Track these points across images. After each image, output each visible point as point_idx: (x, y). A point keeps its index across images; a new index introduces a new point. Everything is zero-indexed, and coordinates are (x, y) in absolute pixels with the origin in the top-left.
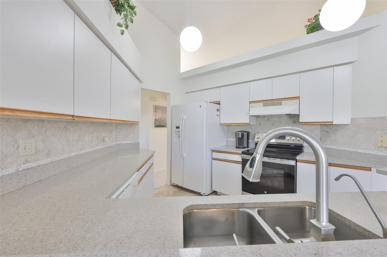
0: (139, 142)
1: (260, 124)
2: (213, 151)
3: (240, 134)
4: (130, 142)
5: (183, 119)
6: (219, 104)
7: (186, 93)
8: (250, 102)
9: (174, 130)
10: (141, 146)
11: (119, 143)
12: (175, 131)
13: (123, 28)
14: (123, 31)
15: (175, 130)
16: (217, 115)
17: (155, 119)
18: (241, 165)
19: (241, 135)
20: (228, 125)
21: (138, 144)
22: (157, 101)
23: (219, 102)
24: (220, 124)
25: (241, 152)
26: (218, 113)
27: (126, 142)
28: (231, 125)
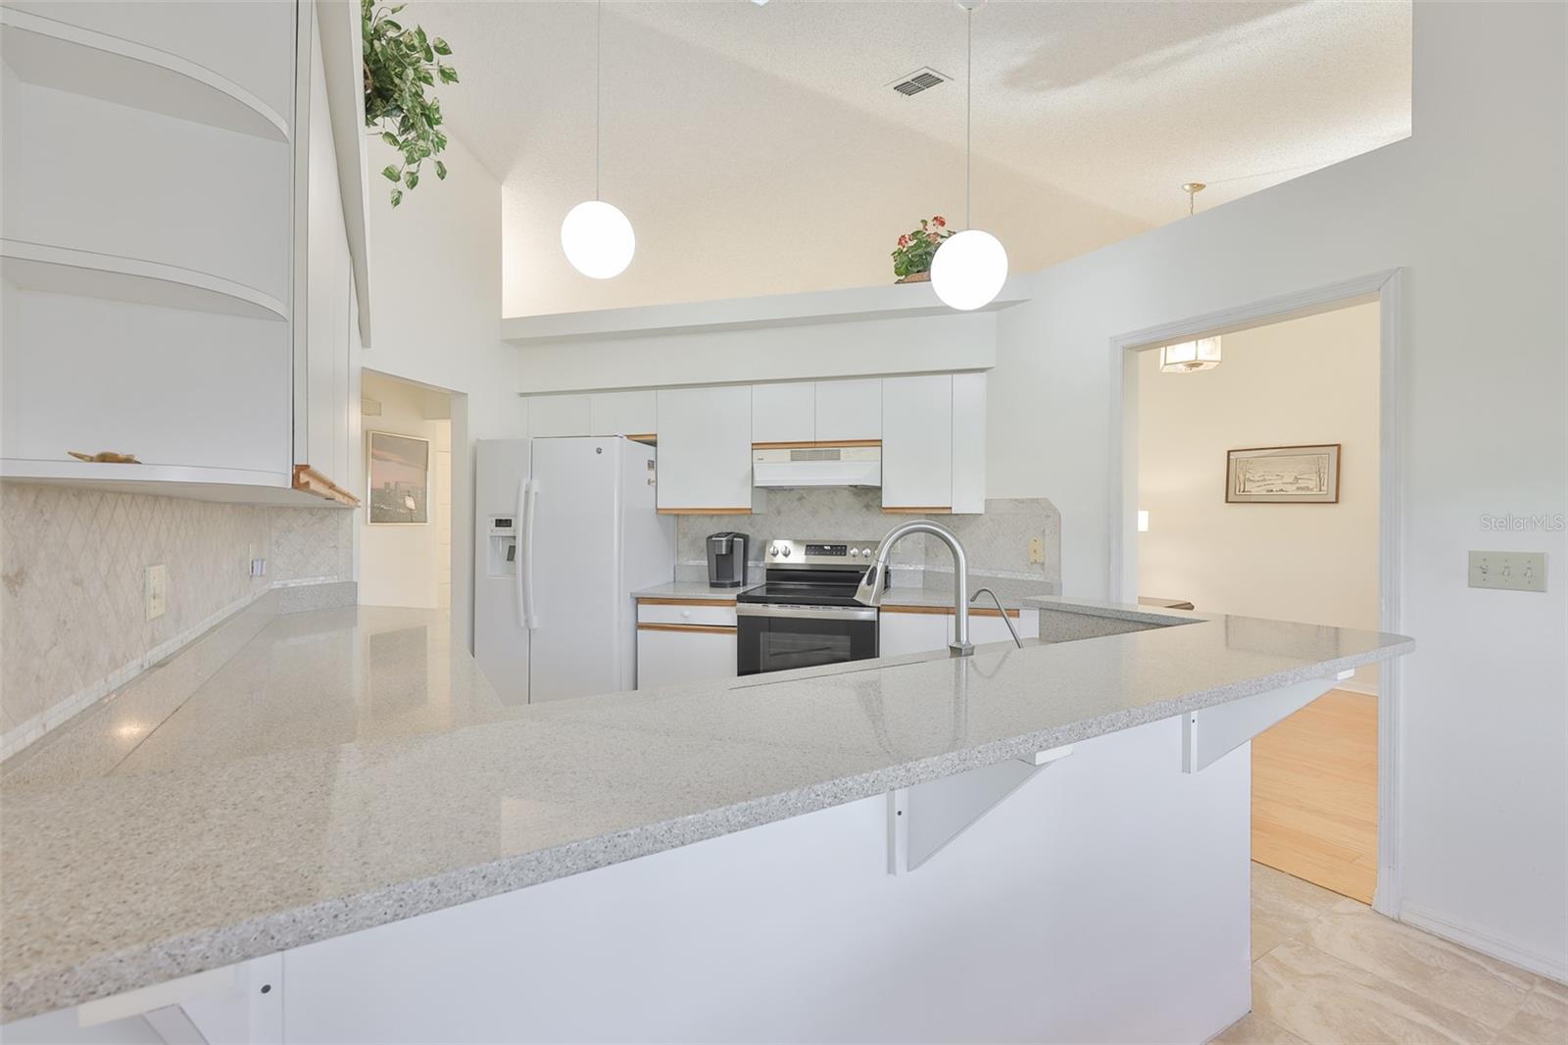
0: (354, 580)
1: (779, 513)
2: (639, 600)
3: (724, 544)
4: (321, 580)
5: (527, 492)
6: (654, 444)
7: (523, 395)
8: (753, 444)
9: (489, 533)
10: (364, 598)
11: (276, 585)
12: (491, 537)
13: (402, 185)
14: (400, 193)
15: (492, 531)
16: (649, 482)
17: (372, 489)
18: (735, 636)
19: (727, 546)
20: (679, 515)
21: (352, 588)
22: (380, 414)
23: (654, 438)
24: (657, 509)
25: (733, 597)
26: (651, 474)
27: (305, 582)
28: (688, 515)
